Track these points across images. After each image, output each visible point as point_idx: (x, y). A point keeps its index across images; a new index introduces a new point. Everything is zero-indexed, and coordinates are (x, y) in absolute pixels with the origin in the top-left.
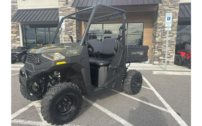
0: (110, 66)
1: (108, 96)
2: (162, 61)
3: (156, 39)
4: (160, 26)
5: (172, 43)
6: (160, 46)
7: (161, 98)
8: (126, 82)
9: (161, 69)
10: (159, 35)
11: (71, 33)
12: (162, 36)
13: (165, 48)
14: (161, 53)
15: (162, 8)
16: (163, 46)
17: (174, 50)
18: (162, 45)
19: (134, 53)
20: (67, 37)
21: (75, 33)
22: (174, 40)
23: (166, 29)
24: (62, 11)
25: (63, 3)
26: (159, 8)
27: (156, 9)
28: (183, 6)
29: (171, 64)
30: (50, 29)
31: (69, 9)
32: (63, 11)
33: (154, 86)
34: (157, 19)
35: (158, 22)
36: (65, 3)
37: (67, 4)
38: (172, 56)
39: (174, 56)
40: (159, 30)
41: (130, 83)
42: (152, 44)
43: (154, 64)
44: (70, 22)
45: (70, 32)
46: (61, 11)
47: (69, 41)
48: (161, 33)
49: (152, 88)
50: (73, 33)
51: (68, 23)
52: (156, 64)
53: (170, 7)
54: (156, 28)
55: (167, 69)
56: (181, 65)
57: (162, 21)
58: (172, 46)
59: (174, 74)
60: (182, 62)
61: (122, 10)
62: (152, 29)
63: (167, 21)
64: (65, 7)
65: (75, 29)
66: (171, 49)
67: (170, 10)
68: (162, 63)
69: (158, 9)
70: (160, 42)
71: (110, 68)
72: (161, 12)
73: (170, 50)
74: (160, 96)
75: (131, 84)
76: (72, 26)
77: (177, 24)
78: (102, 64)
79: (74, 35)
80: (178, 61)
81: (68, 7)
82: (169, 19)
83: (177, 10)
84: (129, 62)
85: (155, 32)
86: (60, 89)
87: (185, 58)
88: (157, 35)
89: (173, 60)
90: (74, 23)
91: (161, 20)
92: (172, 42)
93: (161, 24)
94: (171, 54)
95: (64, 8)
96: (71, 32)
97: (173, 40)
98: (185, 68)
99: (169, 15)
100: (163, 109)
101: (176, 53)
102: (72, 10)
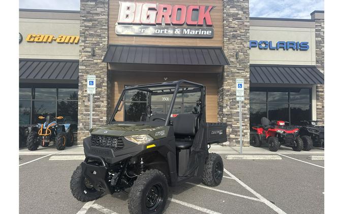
0: (192, 149)
1: (184, 190)
2: (234, 140)
3: (224, 110)
4: (227, 93)
5: (245, 116)
6: (230, 120)
7: (248, 188)
8: (206, 170)
9: (235, 152)
10: (227, 105)
11: (98, 99)
12: (232, 107)
13: (236, 122)
14: (231, 129)
15: (228, 70)
16: (233, 120)
17: (249, 125)
18: (231, 118)
19: (214, 133)
21: (105, 99)
22: (247, 112)
23: (238, 99)
24: (85, 66)
25: (86, 54)
26: (225, 70)
27: (220, 71)
28: (253, 68)
29: (246, 144)
30: (59, 91)
31: (96, 63)
33: (234, 175)
34: (223, 84)
35: (224, 87)
36: (90, 54)
37: (94, 55)
38: (246, 134)
39: (249, 134)
40: (226, 98)
41: (211, 170)
42: (218, 116)
43: (223, 146)
44: (97, 82)
45: (96, 97)
46: (83, 65)
48: (229, 103)
49: (234, 177)
50: (101, 99)
52: (225, 145)
53: (238, 70)
54: (222, 95)
55: (243, 152)
56: (259, 146)
57: (229, 87)
58: (245, 120)
59: (254, 159)
60: (260, 142)
61: (201, 85)
62: (216, 97)
63: (237, 89)
64: (90, 61)
65: (106, 93)
66: (244, 124)
67: (239, 73)
68: (235, 144)
69: (223, 71)
70: (229, 115)
71: (193, 151)
72: (228, 76)
73: (243, 126)
74: (247, 186)
75: (212, 172)
76: (100, 89)
77: (249, 91)
78: (182, 147)
79: (103, 102)
80: (254, 140)
81: (95, 61)
82: (240, 86)
83: (247, 74)
84: (210, 144)
85: (221, 100)
86: (150, 177)
87: (263, 137)
88: (225, 105)
89: (247, 139)
90: (104, 84)
91: (229, 84)
92: (245, 114)
93: (228, 91)
94: (245, 131)
95: (88, 61)
96: (99, 97)
97: (245, 112)
98: (264, 150)
99: (240, 81)
100: (256, 199)
101: (251, 129)
102: (101, 65)
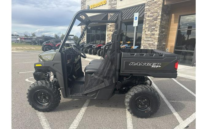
11: (154, 29)
20: (149, 34)
21: (158, 29)
30: (127, 27)
32: (149, 6)
44: (154, 17)
47: (150, 38)
50: (156, 29)
51: (152, 18)
65: (159, 24)
76: (156, 22)
79: (156, 31)
90: (159, 17)
96: (154, 27)
